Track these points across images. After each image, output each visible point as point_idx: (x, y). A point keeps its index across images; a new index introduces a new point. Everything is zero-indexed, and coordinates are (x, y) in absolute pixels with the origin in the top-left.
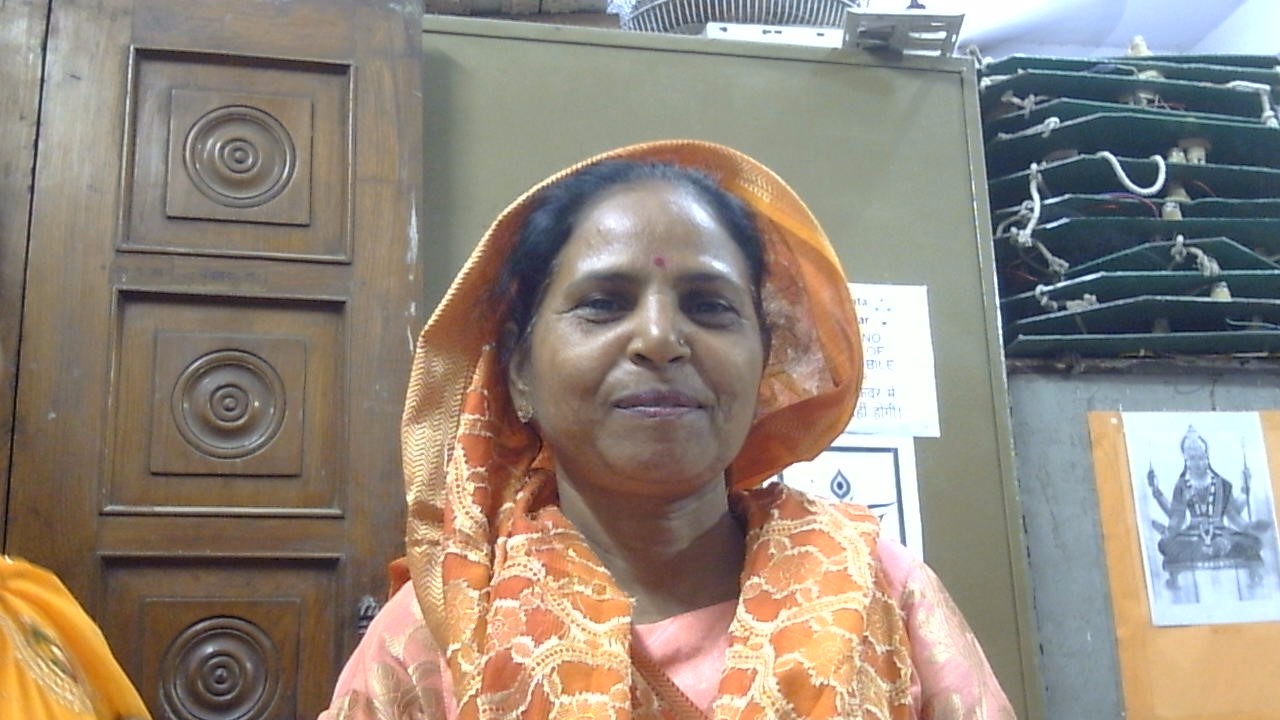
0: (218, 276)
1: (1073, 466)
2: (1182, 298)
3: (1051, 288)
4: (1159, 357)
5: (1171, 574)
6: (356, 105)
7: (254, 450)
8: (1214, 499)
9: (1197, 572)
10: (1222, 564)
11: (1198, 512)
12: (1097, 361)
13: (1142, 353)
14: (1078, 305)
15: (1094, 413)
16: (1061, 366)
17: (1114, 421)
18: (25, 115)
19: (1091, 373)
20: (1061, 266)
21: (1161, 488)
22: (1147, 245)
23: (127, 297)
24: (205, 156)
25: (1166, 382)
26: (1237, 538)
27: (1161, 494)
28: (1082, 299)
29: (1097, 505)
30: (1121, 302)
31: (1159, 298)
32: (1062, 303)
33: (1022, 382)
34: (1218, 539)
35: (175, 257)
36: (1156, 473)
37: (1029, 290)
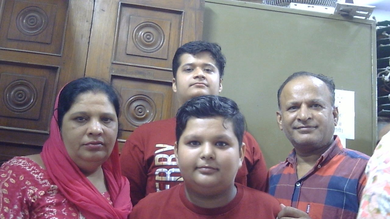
0: (140, 73)
6: (183, 24)
18: (88, 21)
23: (114, 77)
24: (139, 36)
35: (129, 66)
37: (386, 95)
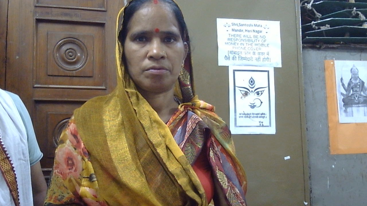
0: (66, 15)
1: (319, 76)
2: (355, 27)
3: (316, 22)
4: (346, 44)
5: (345, 108)
7: (78, 69)
8: (359, 87)
9: (353, 108)
10: (360, 105)
11: (354, 90)
12: (328, 45)
13: (341, 43)
14: (324, 28)
15: (326, 60)
16: (318, 46)
17: (332, 63)
19: (327, 49)
20: (319, 15)
21: (344, 83)
22: (345, 10)
23: (39, 21)
25: (347, 52)
26: (365, 98)
27: (344, 85)
28: (326, 26)
29: (326, 88)
30: (337, 27)
31: (348, 26)
32: (319, 27)
33: (306, 51)
34: (360, 98)
35: (53, 8)
36: (343, 78)
37: (310, 23)
